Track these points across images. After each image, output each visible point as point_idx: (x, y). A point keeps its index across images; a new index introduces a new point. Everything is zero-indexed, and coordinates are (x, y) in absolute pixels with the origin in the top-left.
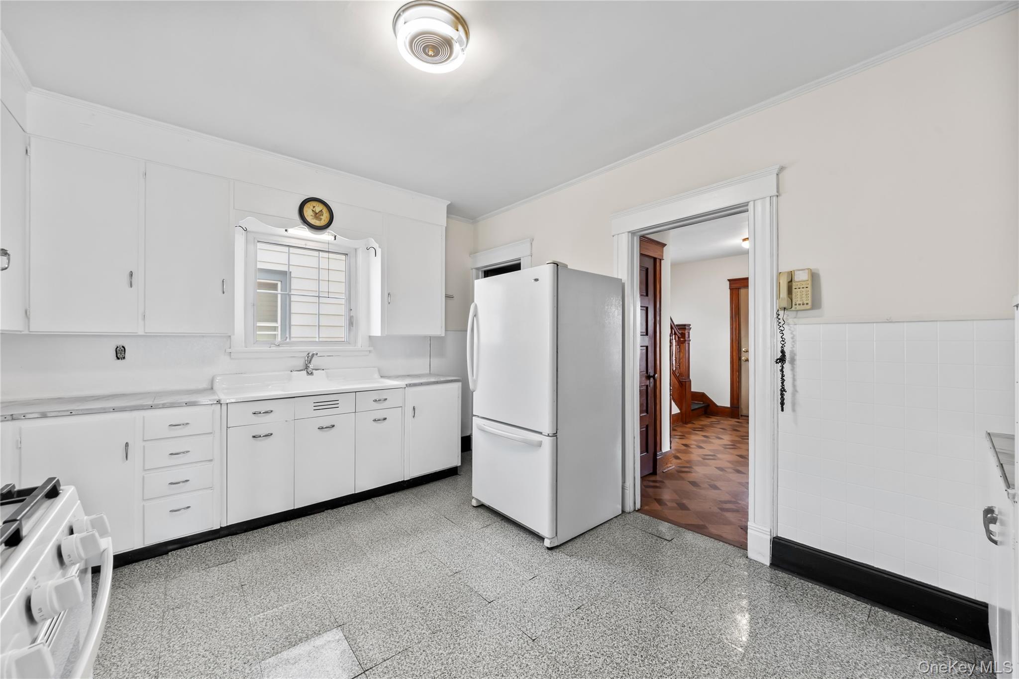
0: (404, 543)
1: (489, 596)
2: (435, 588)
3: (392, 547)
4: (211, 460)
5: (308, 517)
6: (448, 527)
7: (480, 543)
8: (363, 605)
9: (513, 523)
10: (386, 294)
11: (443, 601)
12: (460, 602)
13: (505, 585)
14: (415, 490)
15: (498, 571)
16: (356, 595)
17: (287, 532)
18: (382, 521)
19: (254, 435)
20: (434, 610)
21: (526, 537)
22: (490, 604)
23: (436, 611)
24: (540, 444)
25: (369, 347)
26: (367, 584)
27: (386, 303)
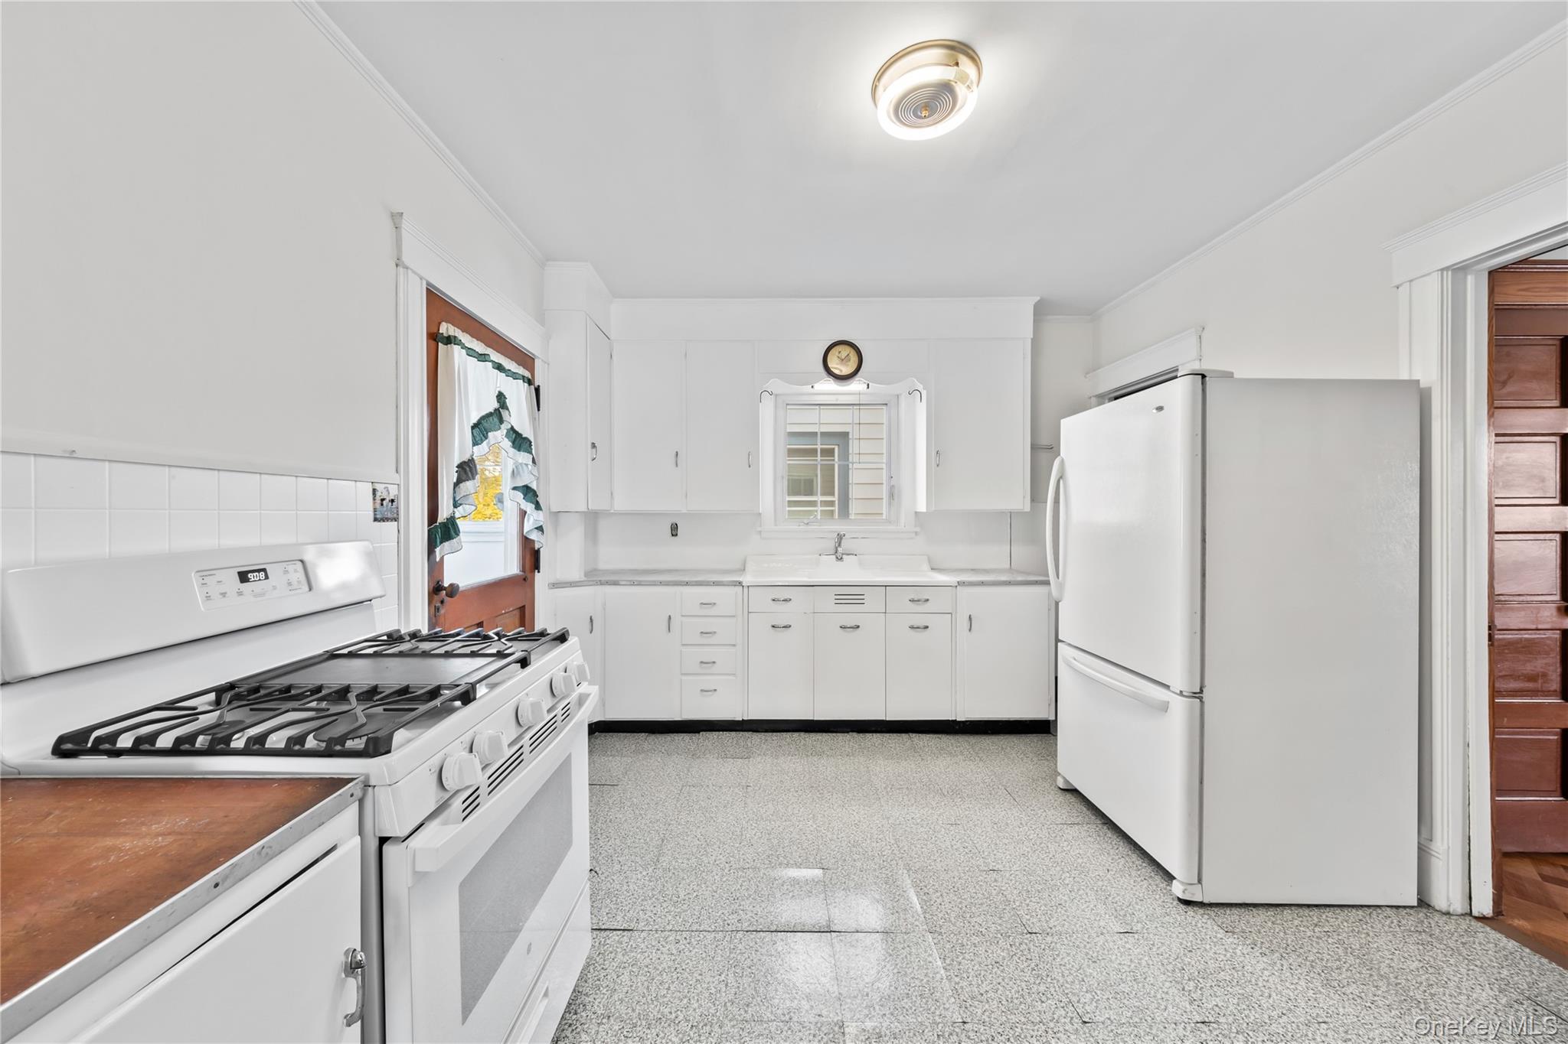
0: (934, 804)
1: (1033, 923)
2: (954, 878)
3: (915, 802)
4: (734, 645)
5: (830, 734)
6: (1005, 804)
7: (1049, 845)
8: (856, 857)
9: (1123, 836)
10: (934, 453)
11: (958, 898)
12: (984, 911)
13: (1068, 920)
14: (973, 739)
15: (1064, 896)
16: (852, 842)
17: (804, 745)
18: (913, 766)
19: (773, 624)
20: (941, 904)
21: (1141, 866)
22: (1029, 935)
23: (943, 907)
24: (1164, 707)
25: (916, 526)
26: (869, 835)
27: (934, 465)
